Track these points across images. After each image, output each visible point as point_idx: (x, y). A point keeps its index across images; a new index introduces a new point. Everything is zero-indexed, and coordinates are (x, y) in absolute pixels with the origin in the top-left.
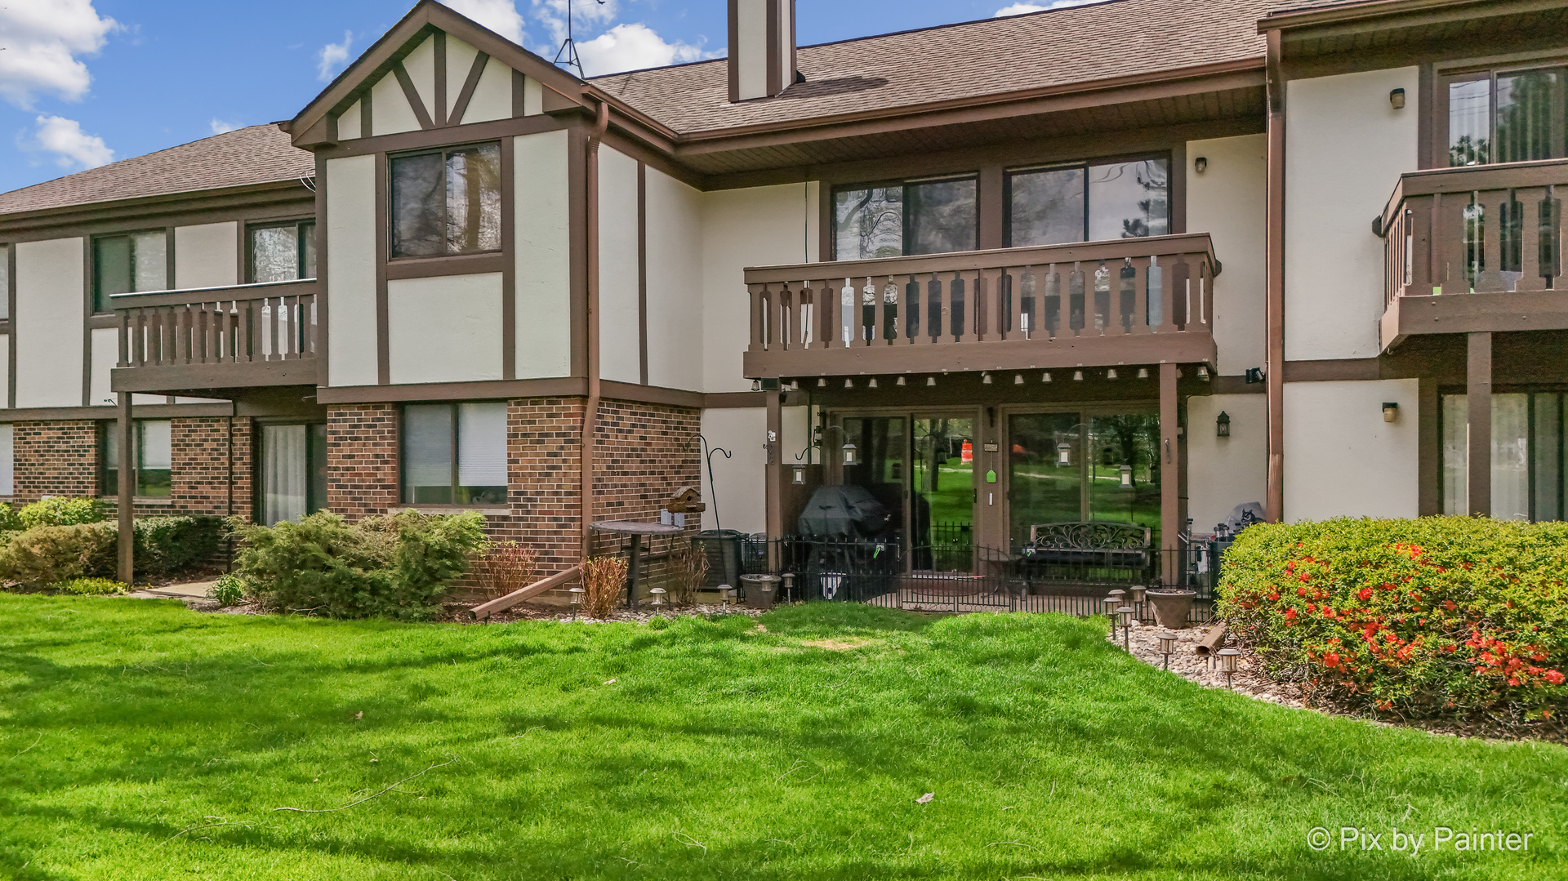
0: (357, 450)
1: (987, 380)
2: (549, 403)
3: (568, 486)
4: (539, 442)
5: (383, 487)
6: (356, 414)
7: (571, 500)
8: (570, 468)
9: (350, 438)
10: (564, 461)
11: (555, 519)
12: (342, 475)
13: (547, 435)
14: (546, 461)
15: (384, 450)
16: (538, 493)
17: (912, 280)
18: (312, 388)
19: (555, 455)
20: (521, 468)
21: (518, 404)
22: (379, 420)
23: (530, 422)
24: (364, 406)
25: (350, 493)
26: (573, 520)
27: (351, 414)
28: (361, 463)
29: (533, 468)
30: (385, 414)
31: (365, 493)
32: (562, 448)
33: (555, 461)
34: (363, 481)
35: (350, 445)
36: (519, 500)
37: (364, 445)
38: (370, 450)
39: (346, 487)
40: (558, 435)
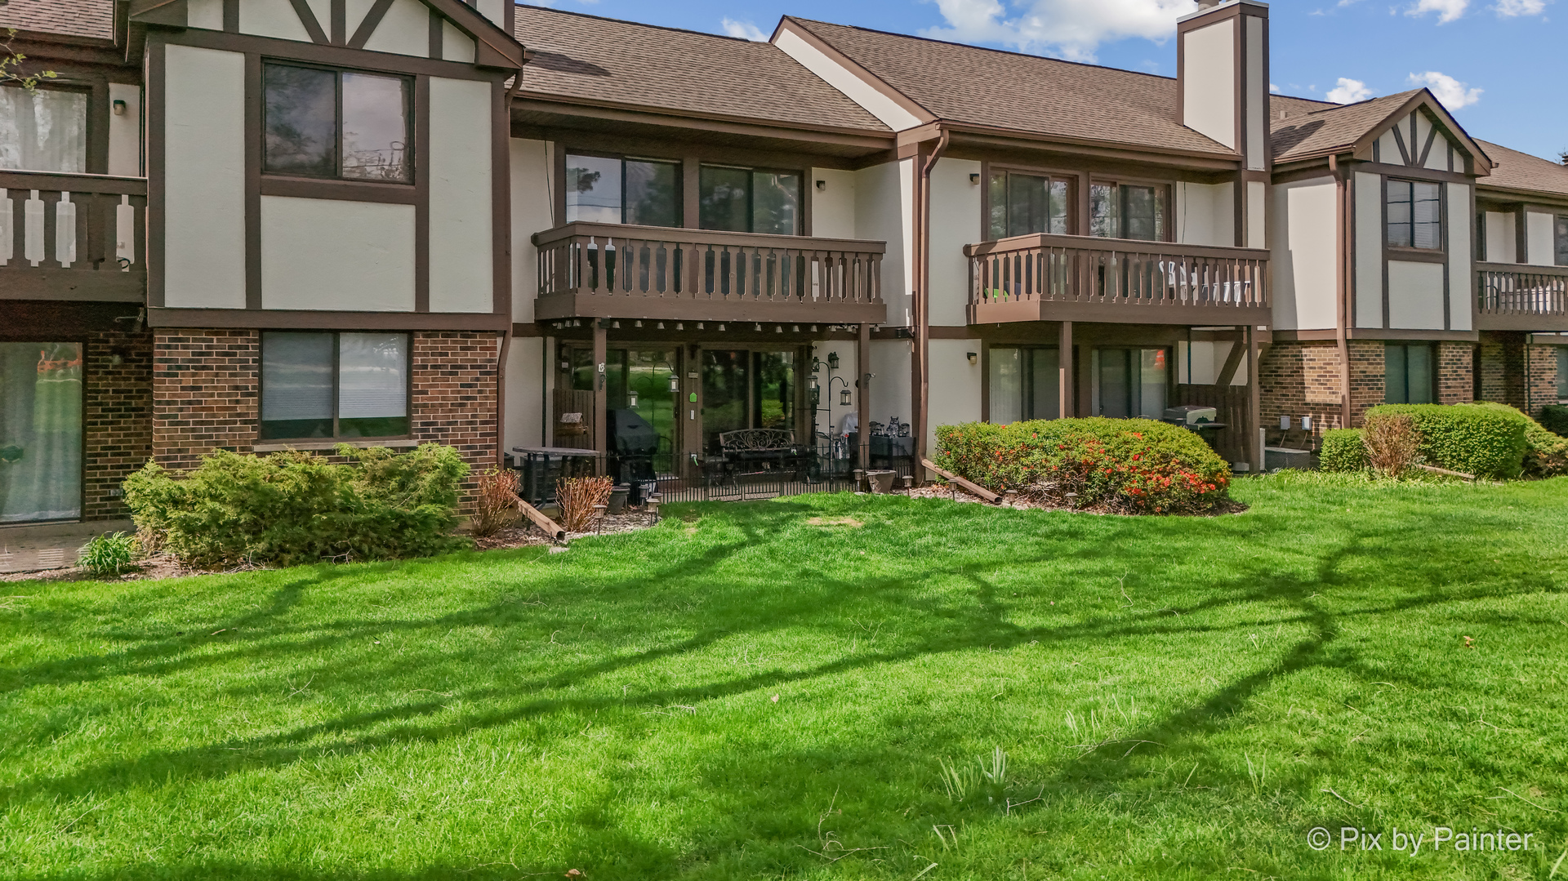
0: (204, 381)
1: (759, 328)
2: (463, 336)
3: (485, 415)
4: (451, 373)
5: (245, 422)
6: (204, 340)
7: (488, 428)
8: (487, 398)
9: (194, 368)
10: (480, 392)
11: (469, 448)
12: (181, 410)
13: (460, 367)
14: (459, 392)
15: (247, 381)
16: (449, 423)
17: (710, 249)
18: (135, 307)
19: (470, 386)
20: (431, 399)
21: (428, 336)
22: (240, 347)
23: (441, 354)
24: (218, 331)
25: (193, 430)
26: (489, 447)
27: (195, 340)
28: (212, 395)
29: (443, 399)
30: (248, 341)
31: (216, 430)
32: (477, 379)
33: (470, 392)
34: (214, 416)
35: (194, 375)
36: (428, 430)
37: (217, 375)
38: (226, 381)
39: (187, 423)
40: (472, 367)
